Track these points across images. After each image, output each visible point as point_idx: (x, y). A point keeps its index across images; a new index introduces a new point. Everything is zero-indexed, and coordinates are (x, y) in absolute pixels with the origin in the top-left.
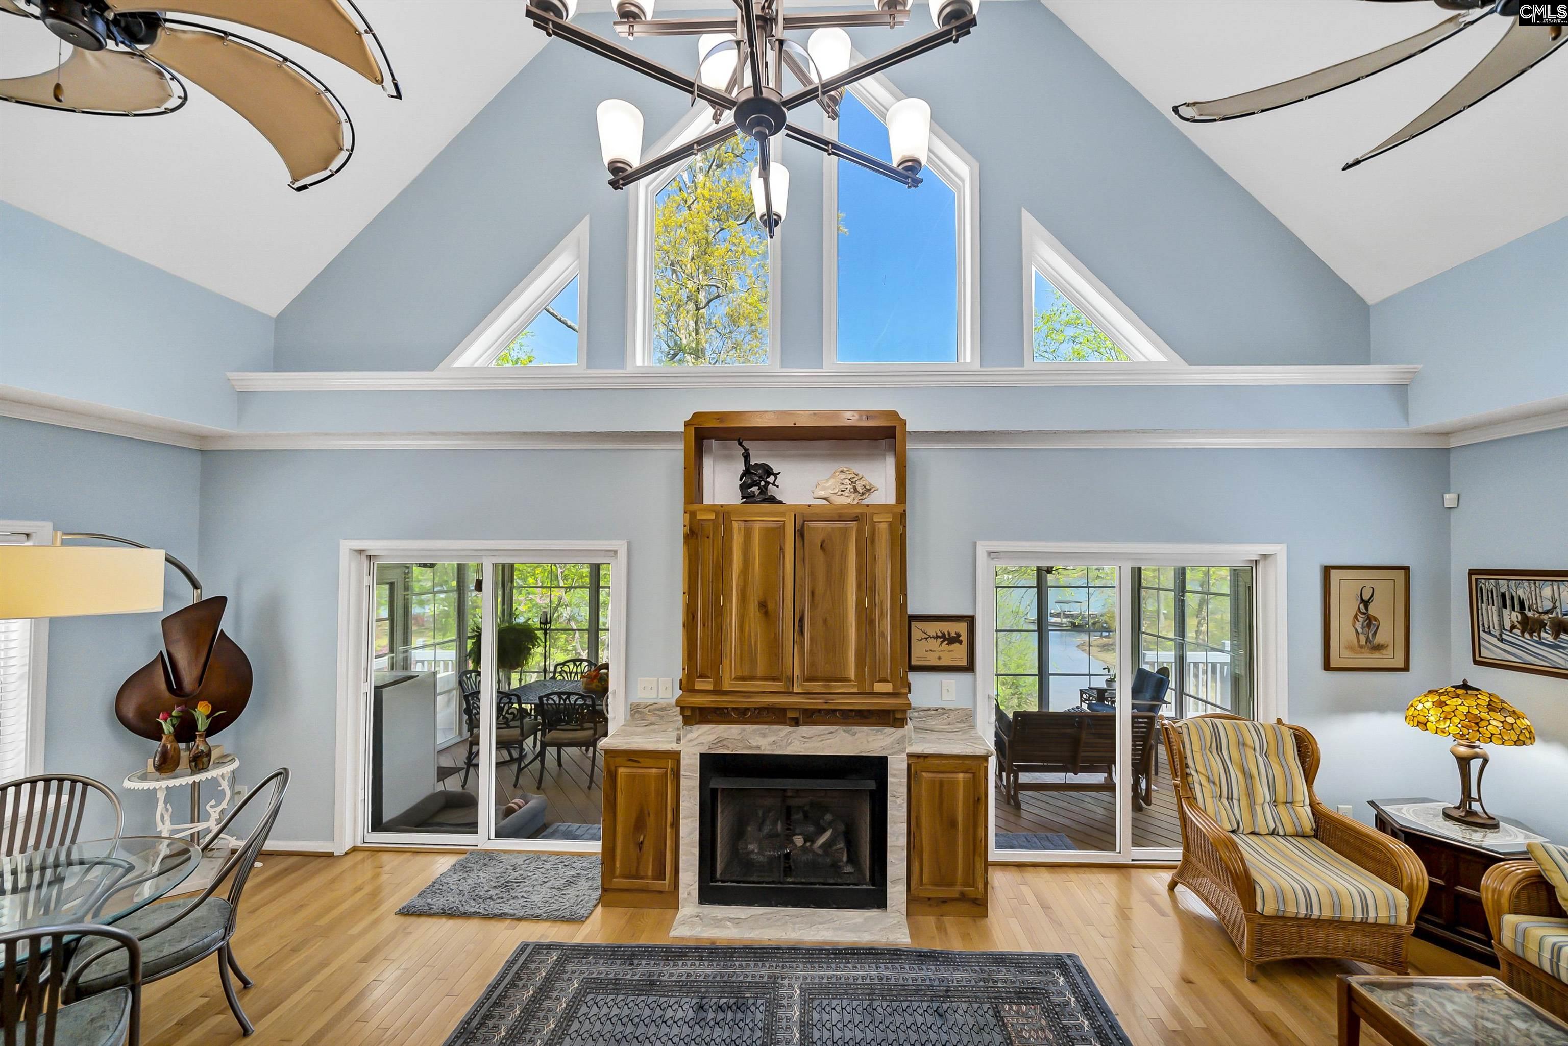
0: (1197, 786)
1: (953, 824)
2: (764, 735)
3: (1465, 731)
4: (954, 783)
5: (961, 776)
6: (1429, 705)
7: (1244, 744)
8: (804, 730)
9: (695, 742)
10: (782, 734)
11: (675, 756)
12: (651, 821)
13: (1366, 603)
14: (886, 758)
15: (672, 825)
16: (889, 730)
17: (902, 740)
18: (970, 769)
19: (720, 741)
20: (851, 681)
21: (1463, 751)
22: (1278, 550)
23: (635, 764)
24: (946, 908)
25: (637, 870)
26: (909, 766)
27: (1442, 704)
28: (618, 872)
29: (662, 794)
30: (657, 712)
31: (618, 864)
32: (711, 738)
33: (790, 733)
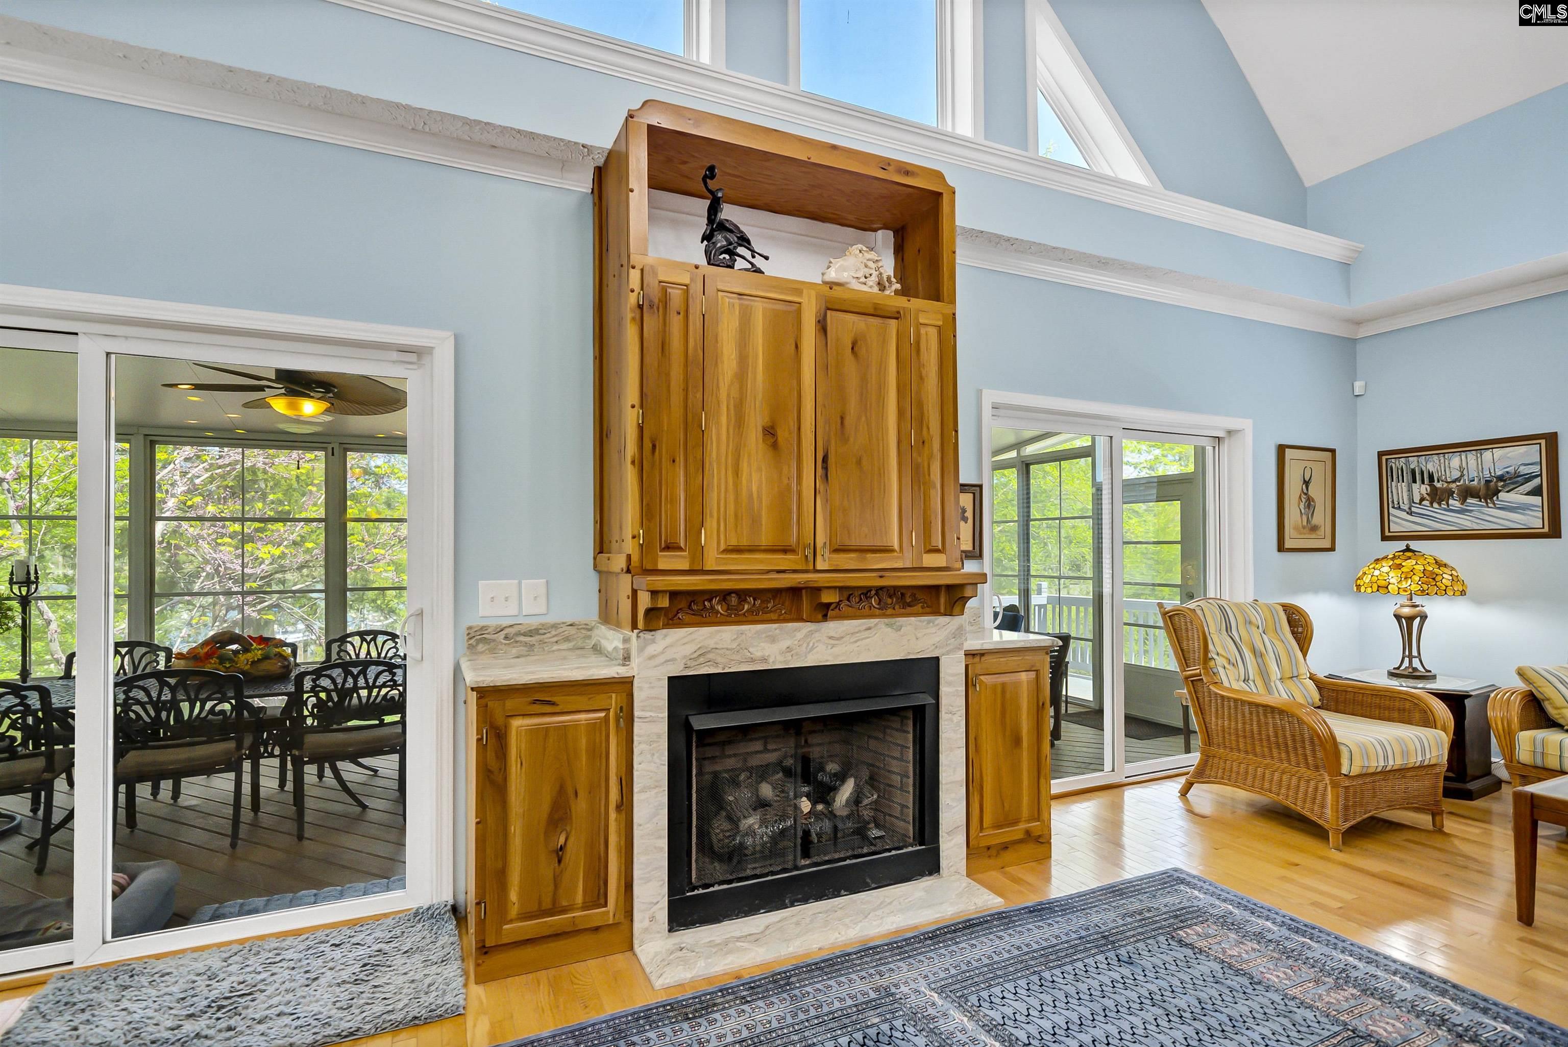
0: (1221, 670)
1: (1017, 741)
2: (773, 640)
3: (1425, 587)
4: (1017, 684)
5: (1024, 676)
6: (1386, 569)
7: (1250, 623)
8: (833, 627)
9: (662, 659)
10: (800, 635)
11: (625, 685)
12: (580, 807)
13: (1307, 483)
14: (937, 659)
15: (619, 808)
16: (942, 620)
17: (959, 632)
18: (1033, 666)
19: (702, 654)
20: (893, 551)
21: (1406, 611)
22: (1245, 424)
23: (548, 709)
24: (1008, 856)
25: (554, 901)
26: (967, 666)
27: (1399, 566)
28: (514, 911)
29: (598, 754)
30: (522, 638)
31: (513, 896)
32: (689, 649)
33: (811, 633)
